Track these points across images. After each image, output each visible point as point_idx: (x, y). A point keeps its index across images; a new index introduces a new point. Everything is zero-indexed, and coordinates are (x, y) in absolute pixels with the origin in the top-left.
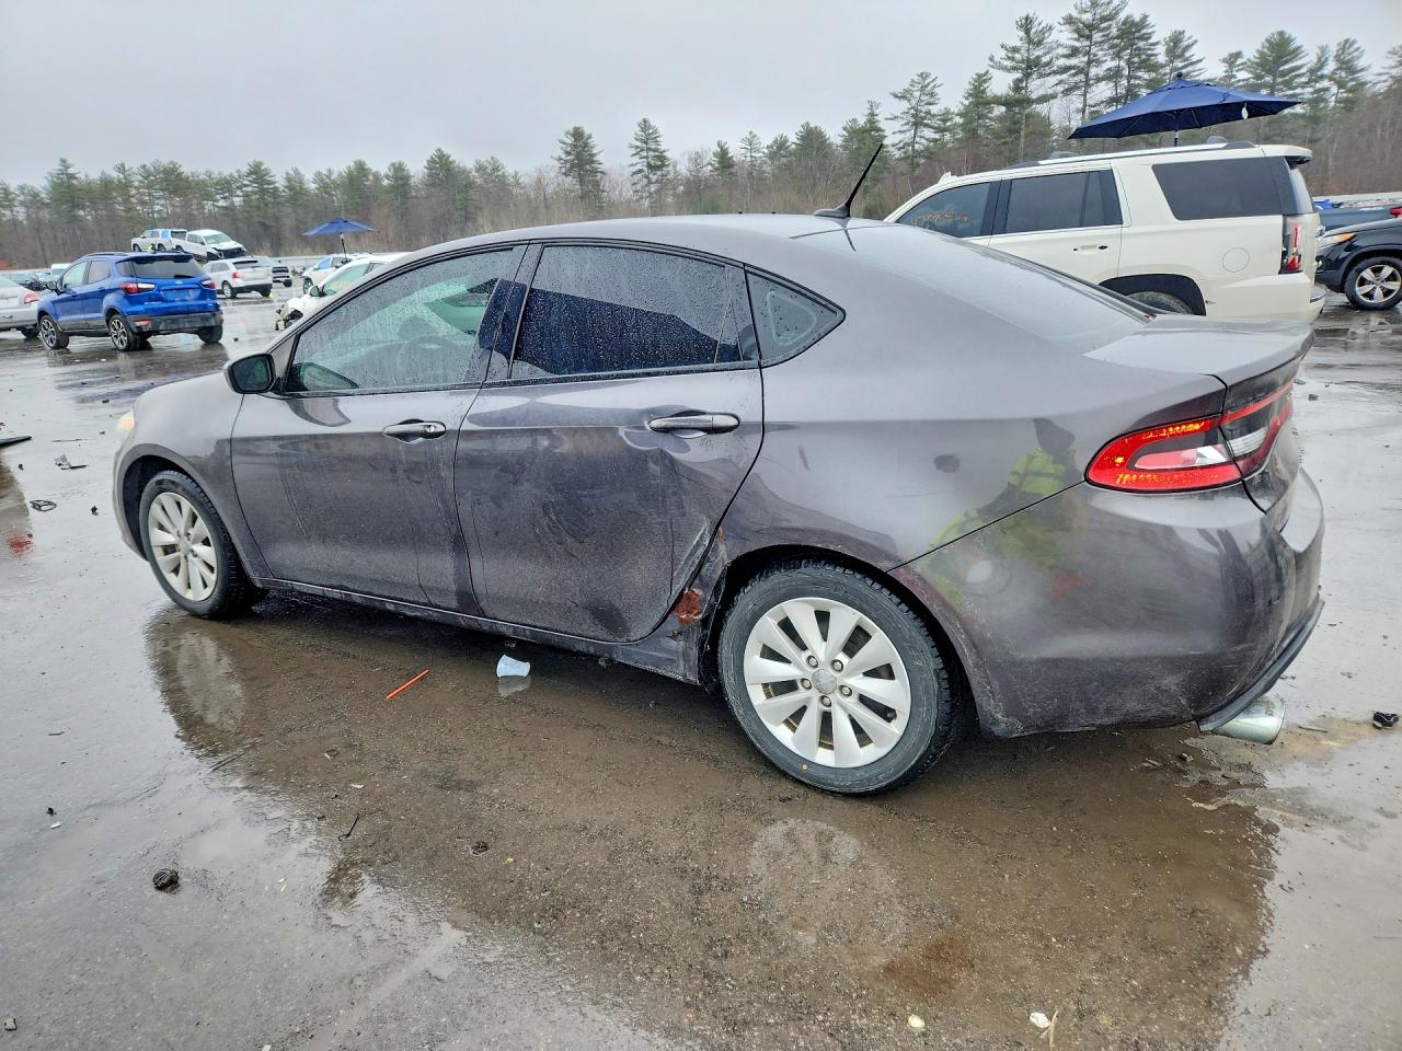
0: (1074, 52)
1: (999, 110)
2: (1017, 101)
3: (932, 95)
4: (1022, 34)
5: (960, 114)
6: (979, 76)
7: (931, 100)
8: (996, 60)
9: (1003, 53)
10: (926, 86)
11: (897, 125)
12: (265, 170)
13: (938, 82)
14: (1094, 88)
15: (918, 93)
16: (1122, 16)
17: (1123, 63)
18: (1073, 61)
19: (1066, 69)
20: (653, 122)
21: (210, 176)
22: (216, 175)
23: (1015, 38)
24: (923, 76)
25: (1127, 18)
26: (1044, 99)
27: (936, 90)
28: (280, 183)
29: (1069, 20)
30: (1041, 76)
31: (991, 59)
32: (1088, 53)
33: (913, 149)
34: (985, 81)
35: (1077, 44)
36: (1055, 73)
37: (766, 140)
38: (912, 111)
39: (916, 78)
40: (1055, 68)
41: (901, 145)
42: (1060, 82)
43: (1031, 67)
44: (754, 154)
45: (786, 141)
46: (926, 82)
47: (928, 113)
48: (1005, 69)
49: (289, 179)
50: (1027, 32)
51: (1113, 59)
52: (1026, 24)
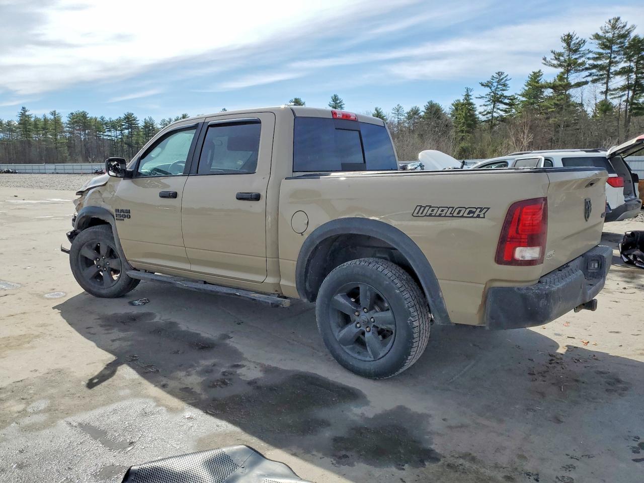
0: (600, 56)
1: (548, 92)
2: (561, 86)
3: (505, 85)
4: (565, 45)
5: (523, 95)
6: (535, 73)
7: (504, 88)
8: (547, 60)
9: (553, 56)
10: (501, 80)
11: (482, 102)
12: (134, 117)
13: (508, 78)
14: (612, 79)
15: (497, 84)
16: (632, 35)
17: (632, 64)
18: (599, 62)
19: (594, 67)
20: (340, 97)
21: (103, 120)
22: (107, 119)
23: (561, 47)
24: (500, 74)
25: (636, 37)
26: (579, 85)
27: (507, 82)
28: (141, 124)
29: (597, 37)
30: (577, 71)
31: (545, 59)
32: (610, 57)
33: (492, 116)
34: (538, 76)
35: (601, 51)
36: (587, 69)
37: (407, 109)
38: (492, 94)
39: (495, 75)
40: (587, 66)
41: (485, 113)
42: (590, 75)
43: (570, 66)
44: (399, 117)
45: (418, 110)
46: (501, 77)
47: (502, 95)
48: (554, 66)
49: (145, 122)
50: (568, 44)
51: (625, 62)
52: (568, 39)
